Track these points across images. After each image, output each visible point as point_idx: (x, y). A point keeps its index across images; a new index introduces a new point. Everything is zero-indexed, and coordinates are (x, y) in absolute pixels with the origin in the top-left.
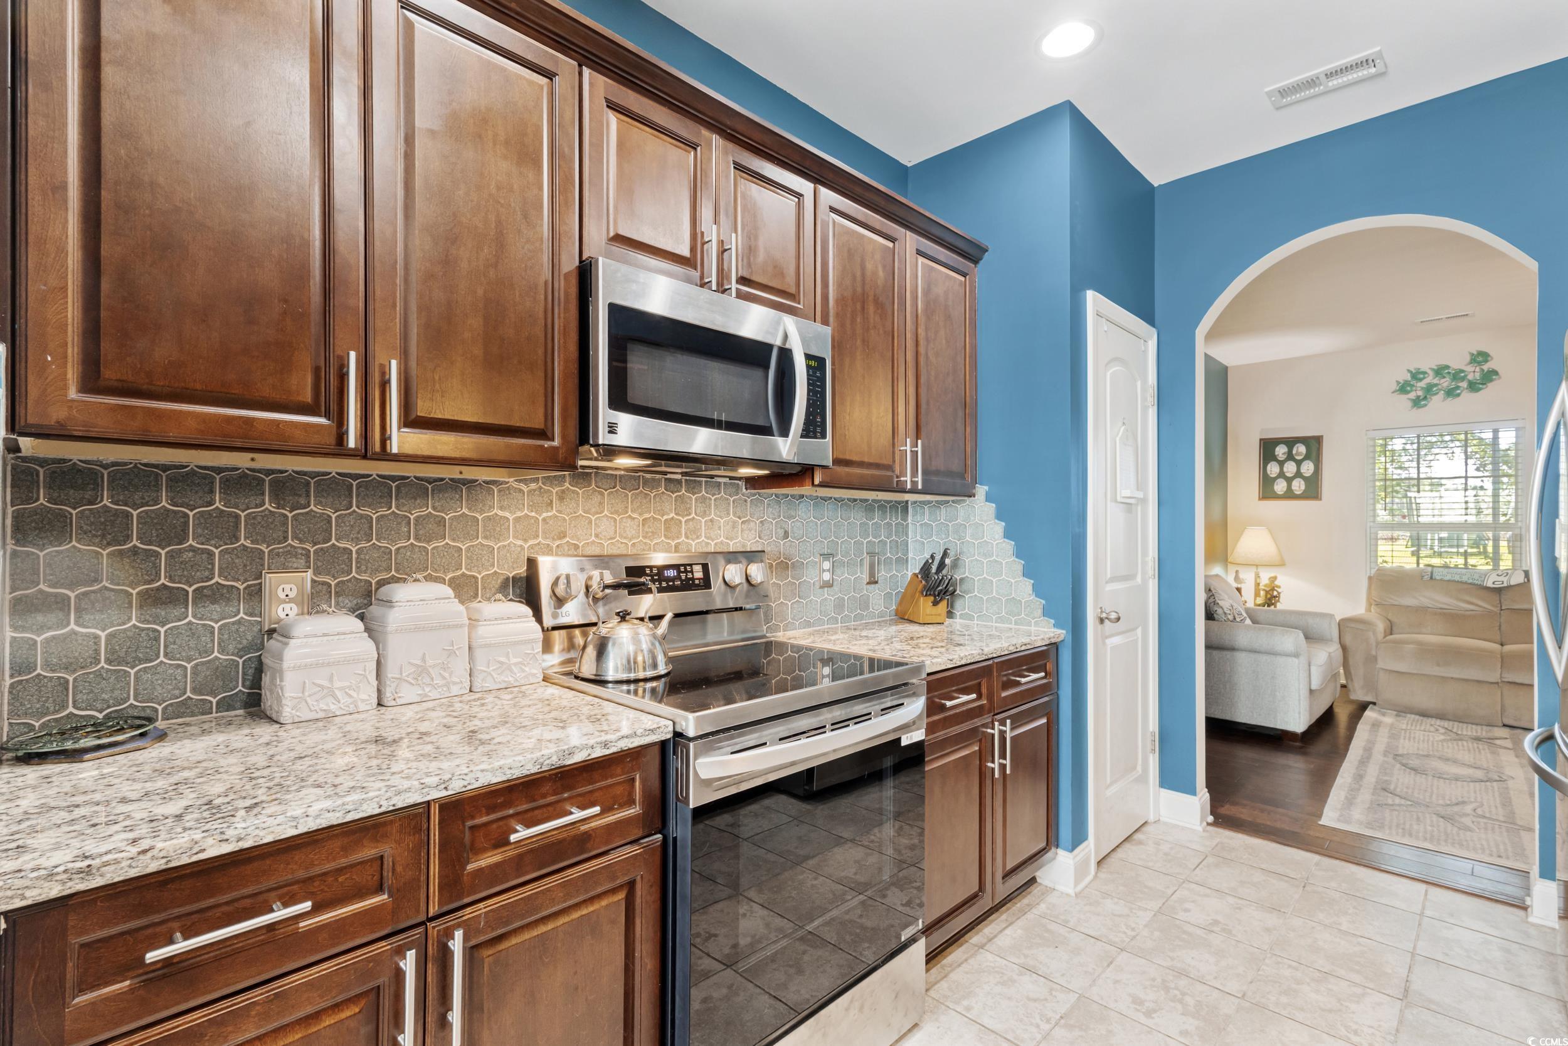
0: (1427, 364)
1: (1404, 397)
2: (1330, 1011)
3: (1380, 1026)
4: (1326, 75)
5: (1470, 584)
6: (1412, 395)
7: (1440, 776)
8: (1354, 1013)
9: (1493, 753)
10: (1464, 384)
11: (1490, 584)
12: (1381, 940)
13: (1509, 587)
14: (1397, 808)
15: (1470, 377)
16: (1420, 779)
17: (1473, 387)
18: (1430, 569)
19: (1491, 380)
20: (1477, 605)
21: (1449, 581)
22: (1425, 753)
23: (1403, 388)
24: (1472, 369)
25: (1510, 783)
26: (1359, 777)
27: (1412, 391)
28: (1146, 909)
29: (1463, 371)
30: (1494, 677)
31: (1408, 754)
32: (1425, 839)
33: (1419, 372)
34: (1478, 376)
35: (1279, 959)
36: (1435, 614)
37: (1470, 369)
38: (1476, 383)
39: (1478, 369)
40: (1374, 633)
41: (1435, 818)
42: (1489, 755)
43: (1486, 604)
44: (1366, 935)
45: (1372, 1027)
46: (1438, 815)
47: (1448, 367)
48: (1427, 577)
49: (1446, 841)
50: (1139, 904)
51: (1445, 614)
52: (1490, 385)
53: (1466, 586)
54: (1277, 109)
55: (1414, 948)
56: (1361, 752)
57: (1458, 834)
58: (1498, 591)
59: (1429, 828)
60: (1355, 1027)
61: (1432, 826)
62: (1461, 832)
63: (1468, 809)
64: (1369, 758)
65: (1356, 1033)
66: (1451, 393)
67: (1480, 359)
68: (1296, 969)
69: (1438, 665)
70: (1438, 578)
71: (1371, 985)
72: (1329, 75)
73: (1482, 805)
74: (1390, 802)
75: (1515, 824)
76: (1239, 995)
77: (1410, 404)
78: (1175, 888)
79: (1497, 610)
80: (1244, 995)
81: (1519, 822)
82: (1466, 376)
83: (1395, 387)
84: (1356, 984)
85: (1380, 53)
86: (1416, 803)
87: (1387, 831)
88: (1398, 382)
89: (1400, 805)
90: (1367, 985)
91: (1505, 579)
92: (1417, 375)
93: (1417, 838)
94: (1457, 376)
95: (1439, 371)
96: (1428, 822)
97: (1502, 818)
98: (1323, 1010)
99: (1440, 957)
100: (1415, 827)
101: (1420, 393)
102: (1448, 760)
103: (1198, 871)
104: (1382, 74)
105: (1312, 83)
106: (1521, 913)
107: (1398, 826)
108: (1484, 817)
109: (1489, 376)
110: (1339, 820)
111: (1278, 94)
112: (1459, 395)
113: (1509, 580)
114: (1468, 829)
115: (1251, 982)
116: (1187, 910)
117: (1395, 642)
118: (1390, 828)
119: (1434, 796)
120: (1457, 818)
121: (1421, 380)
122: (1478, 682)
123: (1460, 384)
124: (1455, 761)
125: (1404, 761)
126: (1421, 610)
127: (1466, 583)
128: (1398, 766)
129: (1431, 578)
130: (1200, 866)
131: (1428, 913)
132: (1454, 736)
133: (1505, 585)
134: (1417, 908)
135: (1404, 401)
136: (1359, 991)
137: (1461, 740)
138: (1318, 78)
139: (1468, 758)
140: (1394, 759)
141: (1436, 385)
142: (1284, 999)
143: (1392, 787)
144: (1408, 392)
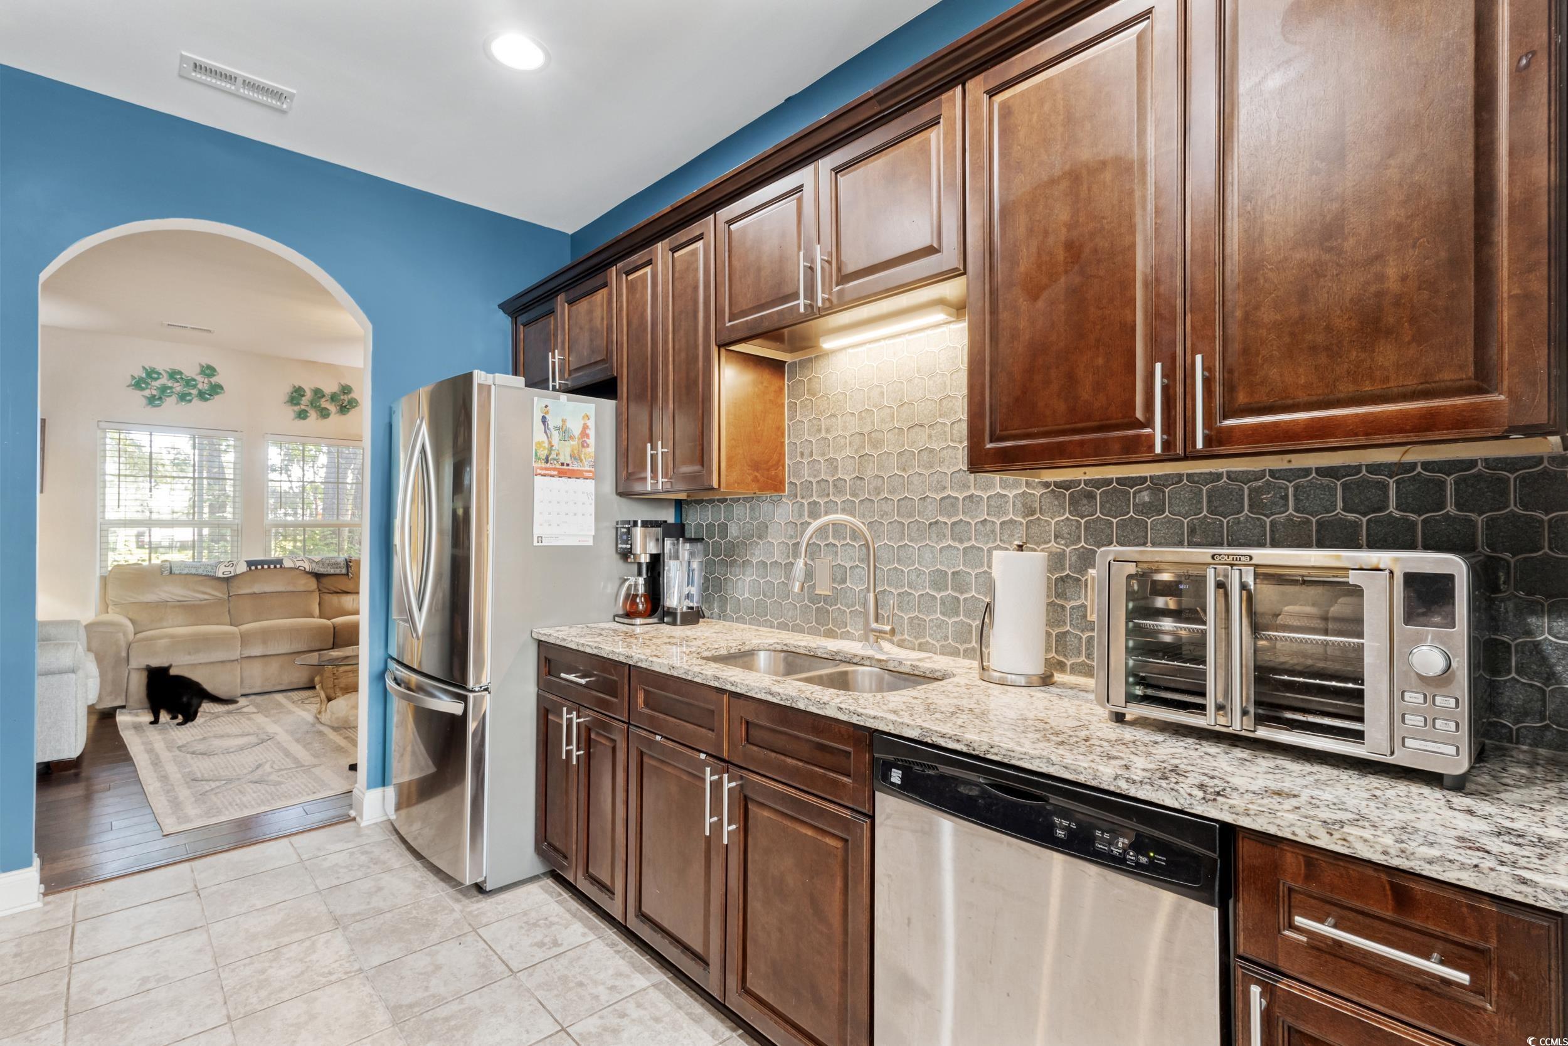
0: (162, 365)
1: (139, 393)
2: (302, 973)
3: (340, 956)
4: (244, 81)
5: (205, 576)
6: (147, 393)
7: (227, 751)
8: (318, 961)
9: (249, 719)
10: (194, 392)
11: (221, 575)
12: (292, 897)
13: (236, 576)
14: (218, 790)
15: (200, 386)
16: (215, 759)
17: (202, 395)
18: (168, 564)
19: (217, 393)
20: (210, 594)
21: (187, 574)
22: (201, 737)
23: (138, 384)
24: (202, 380)
25: (278, 737)
26: (164, 778)
27: (147, 388)
28: (49, 1025)
29: (194, 380)
30: (236, 655)
31: (188, 743)
32: (259, 805)
33: (153, 371)
34: (206, 387)
35: (232, 967)
36: (174, 607)
37: (200, 378)
38: (205, 393)
39: (206, 381)
40: (125, 634)
41: (252, 786)
42: (248, 722)
43: (216, 593)
44: (280, 900)
45: (337, 961)
46: (251, 782)
47: (180, 373)
48: (166, 573)
49: (273, 799)
50: (34, 1026)
51: (183, 606)
52: (216, 397)
53: (201, 578)
54: (181, 76)
55: (316, 887)
56: (146, 756)
57: (277, 790)
58: (227, 580)
59: (254, 795)
60: (326, 970)
61: (254, 792)
62: (278, 787)
63: (267, 768)
64: (157, 757)
65: (330, 973)
66: (183, 397)
67: (207, 372)
68: (252, 963)
69: (189, 654)
70: (177, 572)
71: (312, 933)
72: (247, 83)
73: (274, 762)
74: (208, 788)
75: (304, 766)
76: (226, 1021)
77: (144, 401)
78: (66, 980)
79: (226, 597)
80: (229, 1017)
81: (306, 764)
82: (197, 385)
83: (129, 381)
84: (302, 941)
85: (293, 95)
86: (229, 781)
87: (227, 813)
88: (133, 377)
89: (218, 787)
90: (310, 935)
91: (232, 569)
92: (152, 374)
93: (253, 807)
94: (189, 383)
95: (173, 375)
96: (251, 791)
97: (294, 766)
98: (297, 977)
99: (336, 882)
100: (244, 799)
101: (154, 392)
102: (222, 736)
103: (76, 948)
104: (284, 112)
105: (230, 78)
106: (352, 824)
107: (230, 804)
108: (282, 770)
109: (216, 389)
110: (180, 823)
111: (192, 65)
112: (190, 401)
113: (235, 569)
114: (280, 783)
115: (225, 1003)
116: (101, 992)
117: (146, 639)
118: (227, 809)
119: (237, 769)
120: (266, 778)
121: (156, 379)
122: (222, 662)
123: (192, 391)
124: (229, 736)
125: (191, 750)
126: (163, 604)
127: (201, 575)
128: (189, 756)
129: (171, 573)
130: (76, 941)
131: (304, 857)
132: (210, 715)
133: (233, 574)
134: (295, 858)
135: (138, 398)
136: (307, 943)
137: (219, 717)
138: (236, 78)
139: (234, 730)
140: (180, 751)
141: (171, 388)
142: (263, 993)
143: (199, 775)
144: (143, 389)
